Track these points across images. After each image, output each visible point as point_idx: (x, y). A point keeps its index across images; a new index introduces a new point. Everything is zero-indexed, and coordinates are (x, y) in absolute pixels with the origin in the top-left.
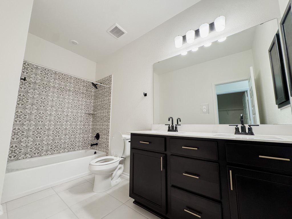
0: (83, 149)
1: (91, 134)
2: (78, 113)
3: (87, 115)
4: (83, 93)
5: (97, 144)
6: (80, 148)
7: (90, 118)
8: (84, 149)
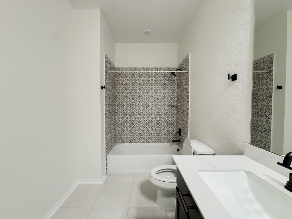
0: (168, 142)
1: (175, 128)
2: (161, 105)
3: (171, 107)
4: (165, 84)
5: (179, 141)
6: (165, 140)
7: (174, 111)
8: (170, 142)
